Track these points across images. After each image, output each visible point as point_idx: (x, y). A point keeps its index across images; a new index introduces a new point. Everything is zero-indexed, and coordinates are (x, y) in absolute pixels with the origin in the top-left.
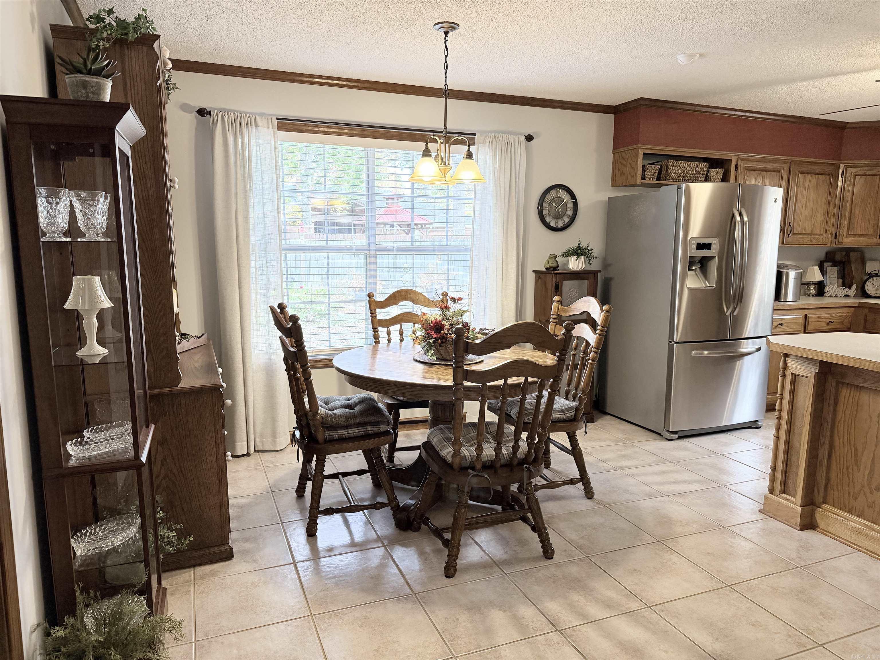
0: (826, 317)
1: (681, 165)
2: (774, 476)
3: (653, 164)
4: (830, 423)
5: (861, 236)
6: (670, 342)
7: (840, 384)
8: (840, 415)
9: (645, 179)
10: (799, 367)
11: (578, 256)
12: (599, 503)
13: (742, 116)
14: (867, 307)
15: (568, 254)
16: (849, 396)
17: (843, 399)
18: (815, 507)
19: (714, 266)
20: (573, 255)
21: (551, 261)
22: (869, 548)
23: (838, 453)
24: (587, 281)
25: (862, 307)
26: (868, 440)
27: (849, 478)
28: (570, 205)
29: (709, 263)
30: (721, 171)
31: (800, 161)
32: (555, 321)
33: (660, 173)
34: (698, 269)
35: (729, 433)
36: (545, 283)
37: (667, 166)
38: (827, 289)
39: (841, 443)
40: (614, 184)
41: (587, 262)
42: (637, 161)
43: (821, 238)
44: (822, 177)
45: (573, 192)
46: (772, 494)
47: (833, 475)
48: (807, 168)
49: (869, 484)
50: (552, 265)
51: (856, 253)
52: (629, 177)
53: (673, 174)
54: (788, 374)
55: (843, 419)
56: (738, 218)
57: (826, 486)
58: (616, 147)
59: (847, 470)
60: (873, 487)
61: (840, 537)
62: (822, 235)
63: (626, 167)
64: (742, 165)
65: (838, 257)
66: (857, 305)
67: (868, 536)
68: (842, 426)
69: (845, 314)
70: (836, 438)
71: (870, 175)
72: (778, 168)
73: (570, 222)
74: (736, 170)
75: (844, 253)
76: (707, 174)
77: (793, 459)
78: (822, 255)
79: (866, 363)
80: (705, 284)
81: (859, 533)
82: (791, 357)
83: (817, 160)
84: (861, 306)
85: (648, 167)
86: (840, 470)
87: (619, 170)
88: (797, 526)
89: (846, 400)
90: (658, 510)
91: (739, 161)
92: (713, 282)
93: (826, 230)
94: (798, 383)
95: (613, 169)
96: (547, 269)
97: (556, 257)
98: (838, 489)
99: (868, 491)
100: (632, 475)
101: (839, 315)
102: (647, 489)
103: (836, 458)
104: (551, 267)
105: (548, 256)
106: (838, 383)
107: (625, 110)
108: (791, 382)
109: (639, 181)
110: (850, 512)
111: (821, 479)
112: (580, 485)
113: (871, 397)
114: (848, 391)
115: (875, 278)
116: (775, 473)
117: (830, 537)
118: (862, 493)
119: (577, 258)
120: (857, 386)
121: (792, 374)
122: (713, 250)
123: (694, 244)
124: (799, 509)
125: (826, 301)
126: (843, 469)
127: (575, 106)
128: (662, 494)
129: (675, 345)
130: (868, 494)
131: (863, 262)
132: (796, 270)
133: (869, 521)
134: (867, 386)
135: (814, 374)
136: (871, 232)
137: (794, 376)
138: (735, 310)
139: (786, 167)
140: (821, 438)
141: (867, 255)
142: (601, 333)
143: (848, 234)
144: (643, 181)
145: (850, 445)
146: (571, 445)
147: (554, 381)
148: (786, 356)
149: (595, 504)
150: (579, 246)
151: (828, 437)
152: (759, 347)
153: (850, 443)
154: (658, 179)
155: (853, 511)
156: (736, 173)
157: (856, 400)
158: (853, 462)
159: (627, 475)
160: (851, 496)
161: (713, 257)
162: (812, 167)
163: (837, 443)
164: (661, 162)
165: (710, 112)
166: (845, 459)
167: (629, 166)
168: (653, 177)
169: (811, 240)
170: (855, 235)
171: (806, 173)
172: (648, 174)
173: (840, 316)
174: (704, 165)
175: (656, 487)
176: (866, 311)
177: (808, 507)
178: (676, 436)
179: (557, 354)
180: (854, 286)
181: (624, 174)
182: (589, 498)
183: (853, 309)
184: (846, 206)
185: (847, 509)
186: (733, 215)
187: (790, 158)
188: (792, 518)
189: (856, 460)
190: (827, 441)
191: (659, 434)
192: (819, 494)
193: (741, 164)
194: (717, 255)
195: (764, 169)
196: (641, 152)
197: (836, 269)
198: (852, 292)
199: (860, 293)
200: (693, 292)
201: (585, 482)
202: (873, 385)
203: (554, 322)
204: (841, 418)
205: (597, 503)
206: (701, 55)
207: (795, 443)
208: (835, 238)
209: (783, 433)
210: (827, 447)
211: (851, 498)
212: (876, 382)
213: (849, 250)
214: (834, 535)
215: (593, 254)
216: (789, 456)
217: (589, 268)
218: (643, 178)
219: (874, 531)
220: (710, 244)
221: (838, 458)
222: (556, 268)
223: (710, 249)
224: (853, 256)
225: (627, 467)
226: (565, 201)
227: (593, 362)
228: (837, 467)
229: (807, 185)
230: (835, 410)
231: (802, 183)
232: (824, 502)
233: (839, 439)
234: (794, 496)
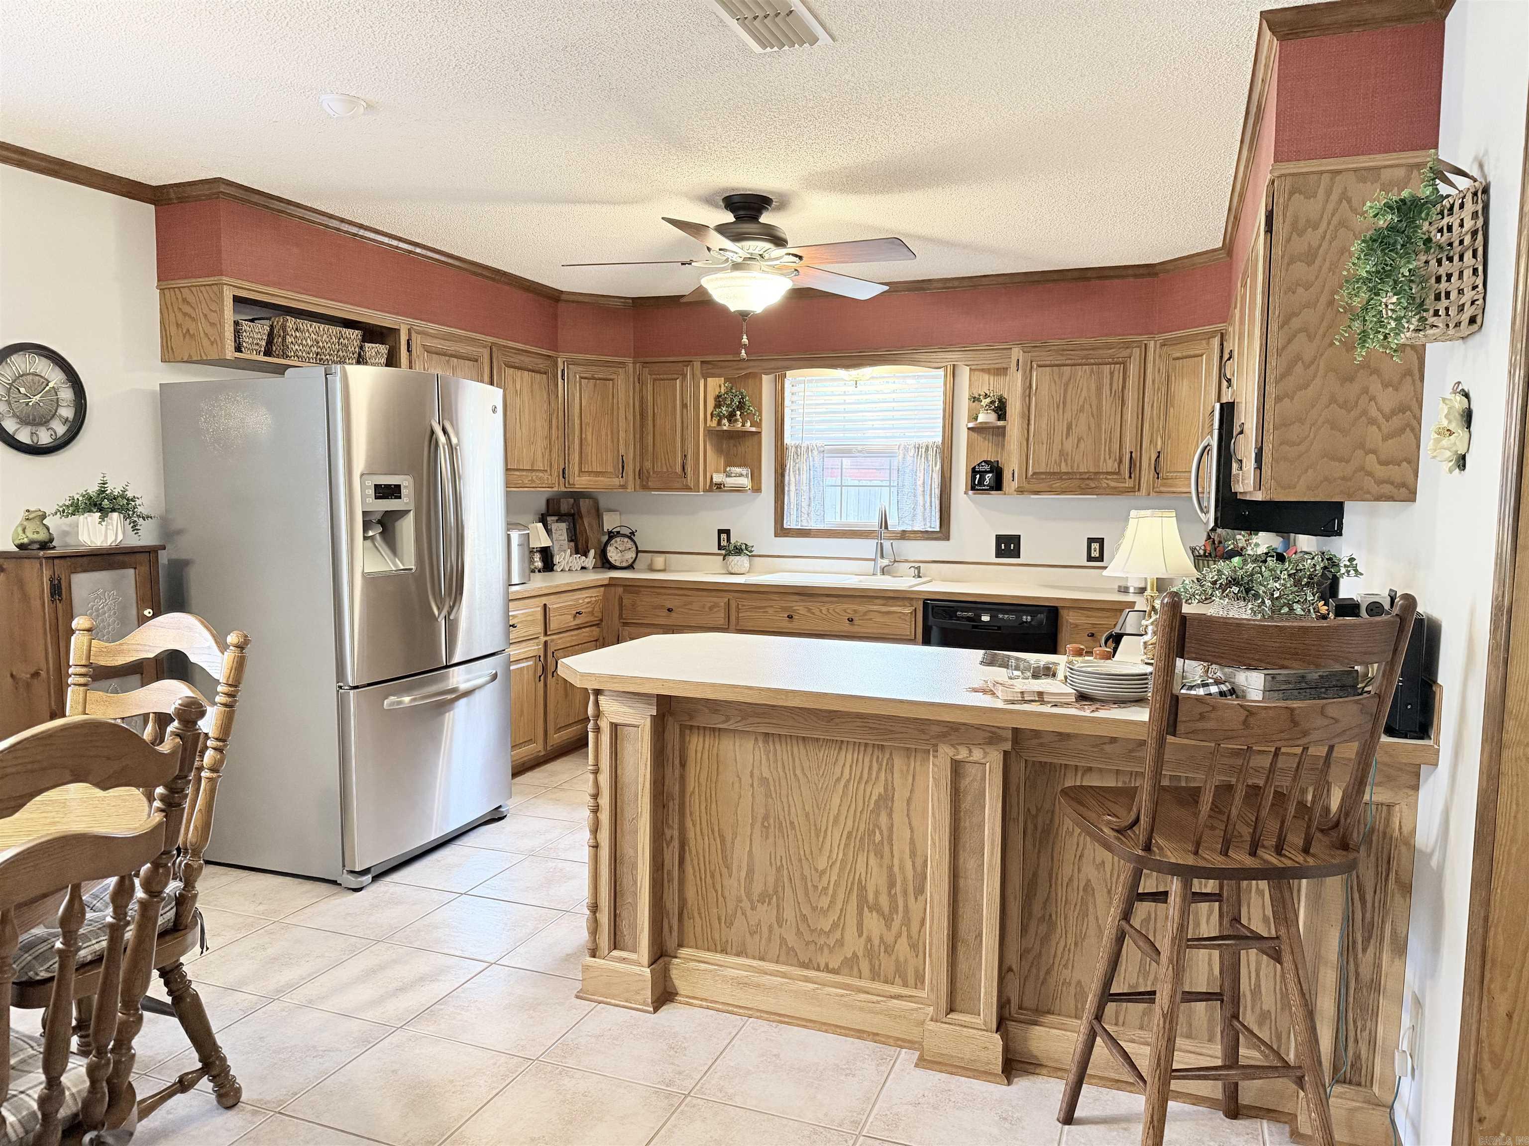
0: (571, 605)
1: (311, 330)
2: (596, 920)
3: (252, 321)
4: (677, 802)
5: (598, 474)
6: (340, 687)
7: (686, 729)
8: (691, 784)
9: (241, 352)
10: (622, 710)
11: (104, 512)
12: (258, 1108)
13: (410, 252)
14: (621, 585)
15: (75, 508)
16: (703, 748)
17: (694, 755)
18: (666, 959)
19: (407, 528)
20: (90, 511)
21: (31, 527)
22: (763, 1008)
23: (694, 852)
24: (132, 571)
25: (615, 585)
26: (740, 819)
27: (716, 891)
28: (67, 394)
29: (398, 524)
30: (383, 349)
31: (505, 346)
32: (82, 680)
33: (270, 342)
34: (378, 537)
35: (459, 842)
36: (21, 583)
37: (284, 328)
38: (556, 559)
39: (698, 833)
40: (169, 355)
41: (129, 528)
42: (222, 311)
43: (545, 476)
44: (538, 376)
45: (70, 365)
46: (594, 957)
47: (690, 893)
48: (517, 360)
49: (749, 895)
50: (36, 537)
51: (587, 500)
52: (206, 342)
53: (297, 347)
54: (604, 725)
55: (697, 789)
56: (442, 439)
57: (681, 915)
58: (162, 276)
59: (713, 876)
60: (755, 898)
61: (716, 1002)
62: (546, 471)
63: (193, 319)
64: (419, 342)
65: (565, 507)
66: (606, 582)
67: (758, 986)
68: (697, 801)
69: (594, 599)
70: (689, 824)
71: (600, 379)
72: (474, 353)
73: (66, 438)
74: (408, 351)
75: (572, 501)
76: (359, 354)
77: (626, 881)
78: (542, 506)
79: (746, 691)
80: (395, 564)
81: (743, 984)
82: (606, 693)
83: (528, 348)
84: (612, 584)
85: (246, 326)
86: (701, 878)
87: (178, 325)
88: (647, 1005)
89: (699, 755)
90: (394, 1072)
91: (414, 335)
92: (408, 560)
93: (551, 464)
94: (623, 740)
95: (162, 323)
96: (21, 546)
97: (44, 516)
98: (700, 914)
99: (746, 904)
100: (309, 1004)
101: (587, 600)
102: (354, 1025)
103: (692, 860)
104: (32, 542)
105: (22, 515)
106: (683, 728)
107: (182, 200)
108: (611, 738)
109: (230, 353)
110: (724, 951)
111: (672, 904)
112: (205, 1084)
113: (737, 744)
114: (701, 740)
115: (618, 539)
116: (597, 915)
117: (701, 1007)
118: (739, 912)
119: (102, 518)
120: (714, 729)
121: (611, 723)
122: (405, 499)
123: (369, 487)
124: (647, 971)
125: (559, 579)
126: (706, 877)
127: (57, 168)
128: (389, 1028)
129: (352, 692)
130: (749, 912)
131: (598, 515)
132: (519, 530)
133: (754, 958)
134: (731, 727)
135: (649, 720)
136: (610, 469)
137: (615, 727)
138: (452, 611)
139: (486, 353)
140: (666, 830)
141: (603, 504)
142: (228, 700)
143: (580, 471)
144: (238, 355)
145: (713, 833)
146: (170, 993)
147: (156, 866)
148: (598, 692)
149: (248, 1116)
150: (102, 491)
151: (676, 826)
152: (494, 672)
153: (713, 831)
154: (267, 353)
155: (729, 950)
156: (410, 355)
157: (715, 752)
158: (721, 862)
159: (300, 1006)
160: (723, 921)
161: (405, 513)
162: (523, 358)
163: (691, 835)
164: (269, 319)
165: (355, 235)
166: (707, 860)
167: (203, 320)
168: (257, 347)
169: (532, 481)
170: (590, 473)
171: (515, 367)
172: (246, 341)
173: (588, 603)
174: (355, 335)
175: (369, 1015)
176: (620, 590)
177: (658, 962)
178: (368, 878)
179: (160, 790)
180: (592, 553)
181: (192, 336)
182: (229, 1108)
183: (602, 589)
184: (574, 424)
185: (719, 949)
186: (433, 432)
187: (491, 339)
188: (637, 993)
189: (725, 858)
190: (676, 833)
191: (334, 883)
192: (671, 932)
193: (417, 340)
194: (411, 507)
195: (454, 353)
196: (228, 295)
197: (563, 526)
198: (590, 561)
199: (599, 564)
200: (371, 580)
201: (214, 1073)
202: (739, 724)
203: (80, 685)
204: (694, 788)
205: (254, 1113)
206: (370, 107)
207: (627, 850)
208: (564, 477)
209: (604, 836)
210: (676, 843)
211: (723, 924)
212: (743, 719)
213: (577, 496)
214: (706, 1000)
215: (140, 509)
216: (618, 876)
217: (134, 541)
218: (238, 349)
219: (766, 974)
220: (398, 487)
221: (695, 862)
222: (45, 545)
223: (400, 498)
224: (584, 504)
225: (292, 987)
226: (51, 385)
227: (215, 775)
228: (695, 877)
229: (518, 388)
230: (683, 779)
231: (511, 383)
232: (680, 945)
233: (694, 825)
234: (634, 950)
